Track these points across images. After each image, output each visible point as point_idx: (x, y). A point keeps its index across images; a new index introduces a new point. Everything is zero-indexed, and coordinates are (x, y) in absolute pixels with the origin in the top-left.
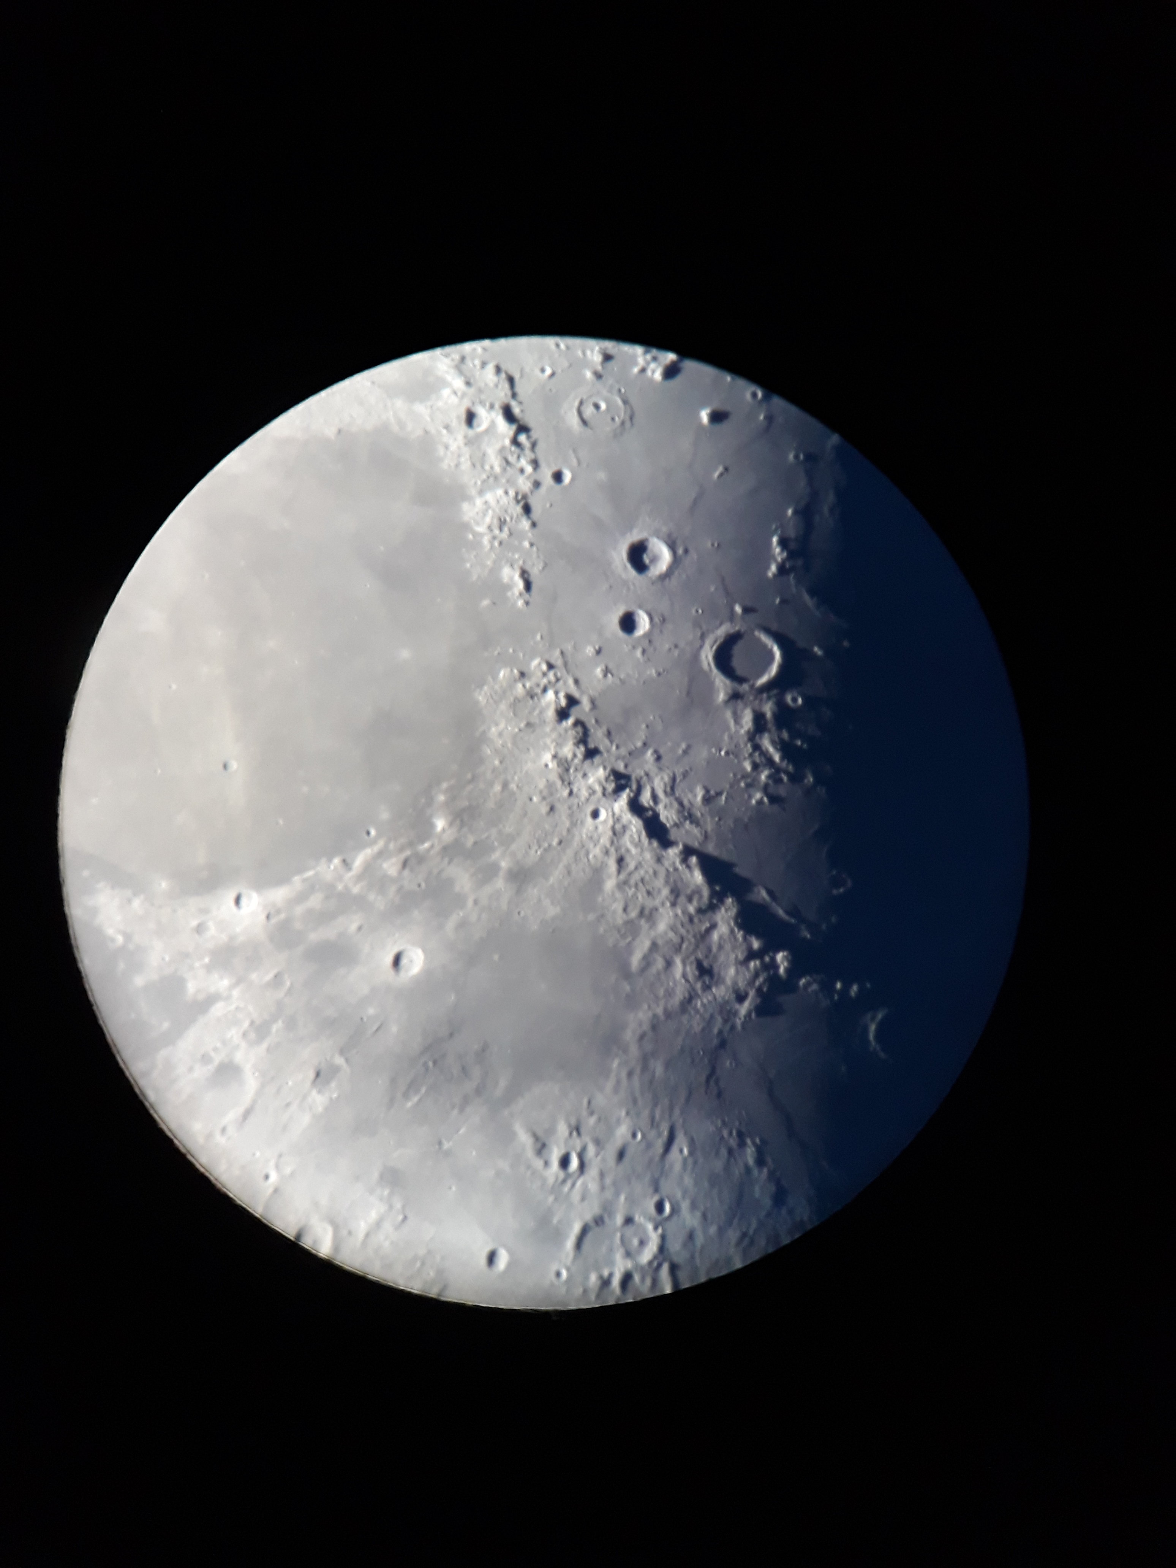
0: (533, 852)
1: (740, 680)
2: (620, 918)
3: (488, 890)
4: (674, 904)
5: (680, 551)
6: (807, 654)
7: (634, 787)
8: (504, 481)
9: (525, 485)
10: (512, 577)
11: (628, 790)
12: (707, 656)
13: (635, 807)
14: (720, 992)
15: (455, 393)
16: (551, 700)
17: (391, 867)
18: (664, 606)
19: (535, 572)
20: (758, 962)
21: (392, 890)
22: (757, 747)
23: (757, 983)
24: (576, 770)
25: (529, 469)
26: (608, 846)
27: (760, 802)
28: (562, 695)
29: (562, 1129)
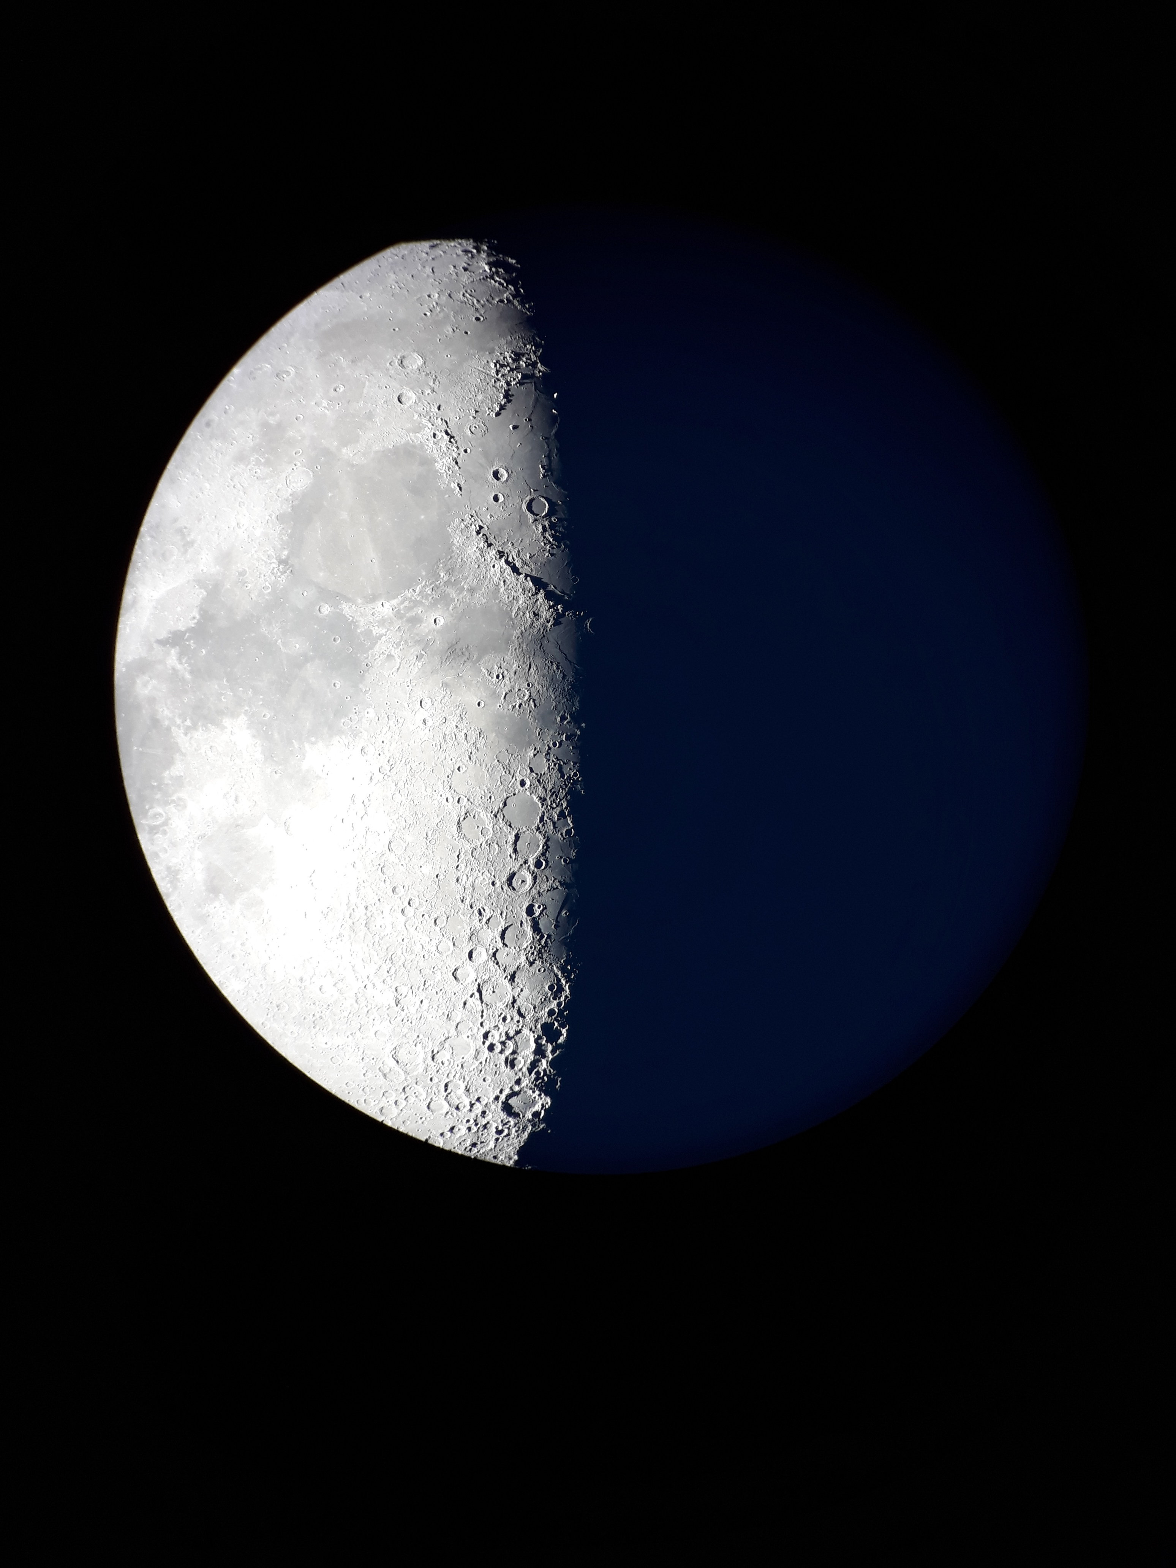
0: (475, 582)
1: (537, 515)
2: (507, 601)
3: (461, 596)
4: (524, 594)
5: (510, 472)
6: (556, 504)
7: (506, 556)
8: (448, 454)
9: (455, 455)
10: (454, 485)
11: (504, 557)
12: (524, 506)
13: (507, 562)
14: (542, 620)
15: (429, 429)
16: (473, 529)
17: (428, 591)
18: (507, 491)
19: (462, 484)
20: (552, 609)
21: (430, 598)
22: (544, 537)
23: (553, 616)
24: (485, 552)
25: (456, 450)
26: (500, 576)
27: (548, 556)
28: (477, 526)
29: (496, 667)
